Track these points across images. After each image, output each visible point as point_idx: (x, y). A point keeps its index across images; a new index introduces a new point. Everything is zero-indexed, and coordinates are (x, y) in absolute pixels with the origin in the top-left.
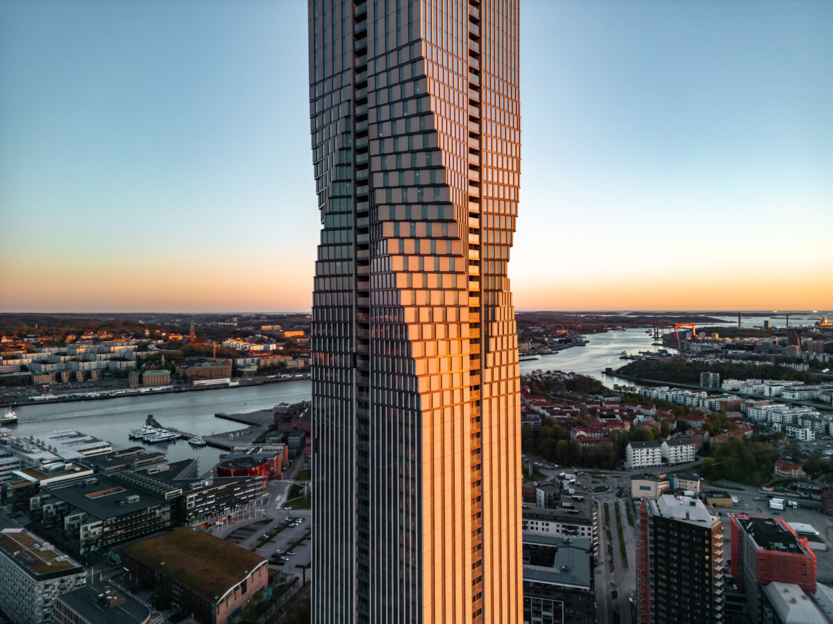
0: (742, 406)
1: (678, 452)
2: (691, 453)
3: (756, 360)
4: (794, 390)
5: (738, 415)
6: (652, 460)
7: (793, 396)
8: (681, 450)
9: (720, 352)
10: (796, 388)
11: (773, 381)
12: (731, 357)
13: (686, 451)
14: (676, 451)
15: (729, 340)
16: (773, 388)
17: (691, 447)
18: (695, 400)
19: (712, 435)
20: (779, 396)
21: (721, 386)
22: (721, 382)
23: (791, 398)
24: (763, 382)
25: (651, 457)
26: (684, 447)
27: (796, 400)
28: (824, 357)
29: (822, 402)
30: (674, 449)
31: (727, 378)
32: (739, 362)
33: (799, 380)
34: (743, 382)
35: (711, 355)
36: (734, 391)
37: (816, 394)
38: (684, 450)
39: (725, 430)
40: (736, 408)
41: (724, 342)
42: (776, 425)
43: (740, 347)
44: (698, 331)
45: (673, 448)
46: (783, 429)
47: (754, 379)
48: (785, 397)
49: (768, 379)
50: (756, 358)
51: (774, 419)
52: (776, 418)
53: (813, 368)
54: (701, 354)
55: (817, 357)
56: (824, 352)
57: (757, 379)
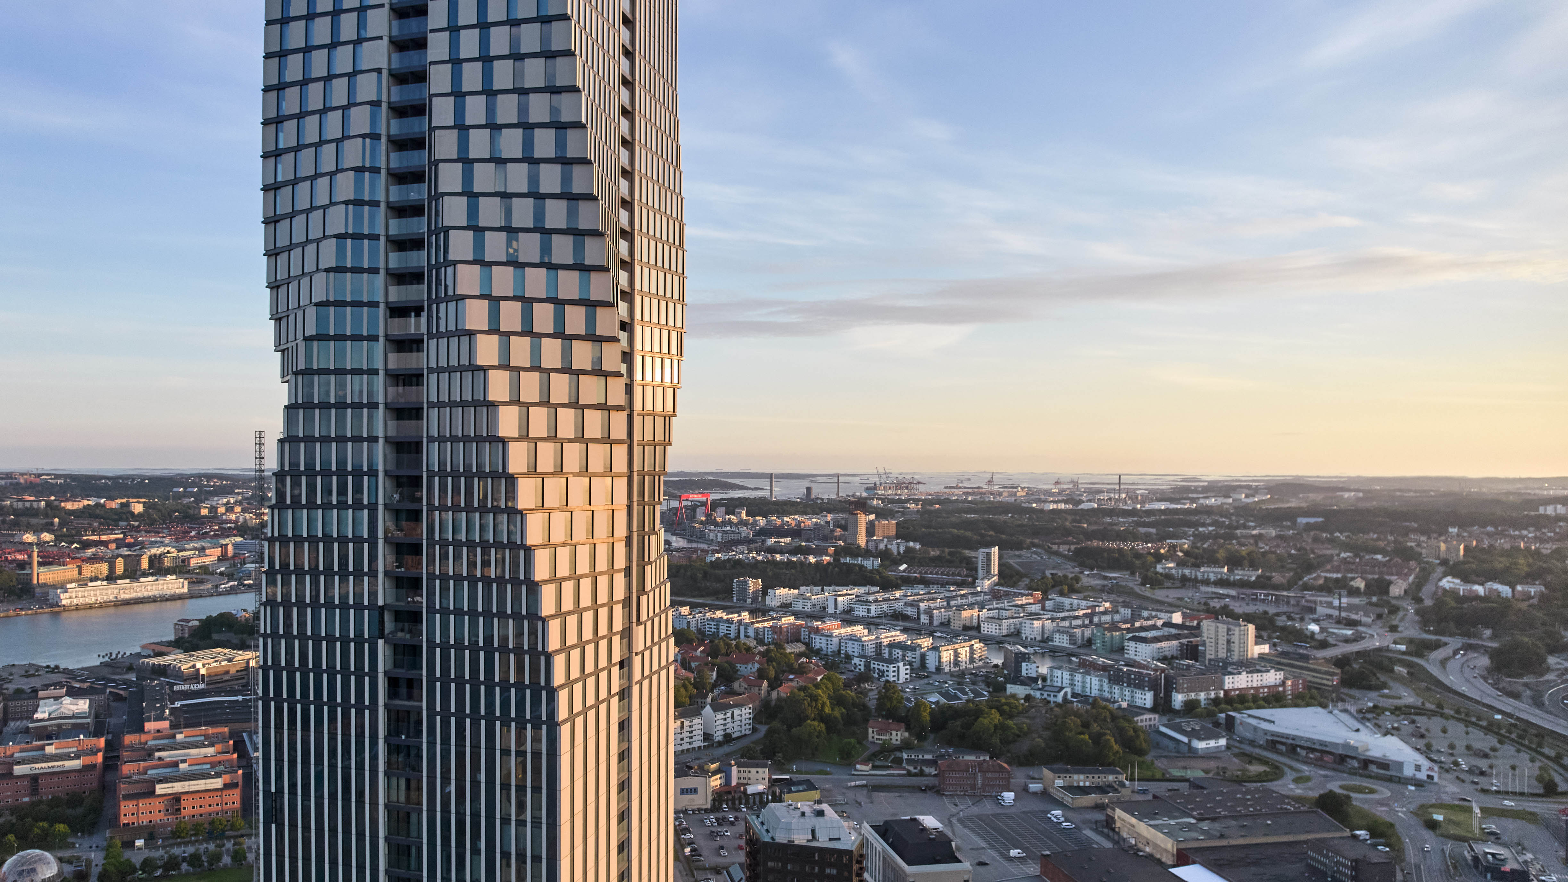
0: (804, 634)
1: (729, 720)
2: (748, 721)
3: (809, 555)
4: (868, 601)
5: (800, 648)
6: (688, 740)
7: (869, 611)
8: (733, 717)
9: (752, 541)
10: (871, 599)
11: (837, 588)
12: (772, 550)
13: (739, 718)
14: (725, 719)
15: (761, 521)
16: (840, 599)
17: (748, 711)
18: (733, 627)
19: (772, 686)
20: (849, 611)
21: (764, 600)
22: (765, 593)
23: (865, 614)
24: (823, 590)
25: (688, 734)
26: (737, 712)
27: (873, 618)
28: (898, 545)
29: (905, 618)
30: (722, 716)
31: (773, 587)
32: (785, 558)
33: (873, 585)
34: (796, 591)
35: (741, 548)
36: (786, 608)
37: (899, 606)
38: (736, 718)
39: (791, 677)
40: (794, 636)
41: (755, 524)
42: (856, 661)
43: (780, 532)
44: (716, 504)
45: (720, 716)
46: (867, 666)
47: (811, 586)
48: (856, 613)
49: (830, 585)
50: (807, 551)
51: (850, 650)
52: (853, 649)
53: (887, 563)
54: (726, 546)
55: (889, 546)
56: (898, 539)
57: (815, 585)
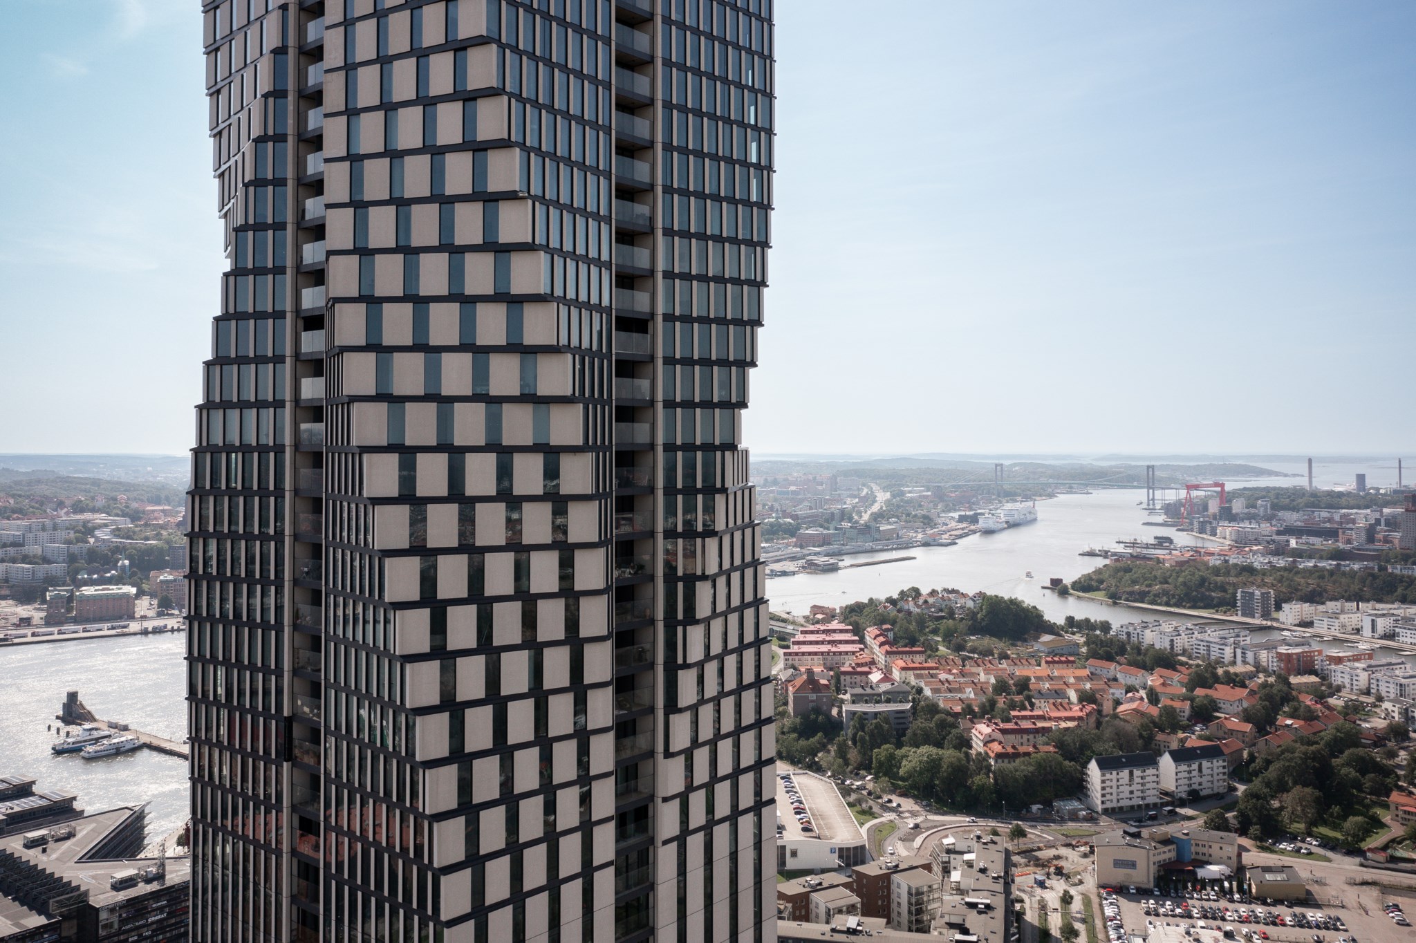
0: (1319, 663)
1: (1195, 773)
2: (1221, 777)
3: (1346, 561)
5: (1312, 682)
6: (1139, 794)
8: (1200, 770)
9: (1274, 541)
11: (1379, 606)
12: (1298, 554)
13: (1209, 771)
14: (1190, 772)
15: (1291, 516)
16: (1380, 621)
17: (1221, 763)
18: (1228, 651)
19: (1262, 733)
20: (1391, 636)
21: (1275, 616)
22: (1277, 606)
24: (1358, 609)
25: (1139, 787)
26: (1205, 764)
30: (1187, 769)
31: (1288, 600)
32: (1311, 564)
34: (1321, 608)
35: (1256, 550)
36: (1304, 627)
38: (1205, 771)
39: (1289, 722)
40: (1306, 664)
41: (1282, 520)
42: (1387, 705)
43: (1313, 532)
45: (1184, 767)
46: (1404, 715)
47: (1341, 601)
49: (1368, 600)
50: (1344, 557)
51: (1382, 688)
52: (1387, 688)
54: (1239, 546)
57: (1349, 599)
